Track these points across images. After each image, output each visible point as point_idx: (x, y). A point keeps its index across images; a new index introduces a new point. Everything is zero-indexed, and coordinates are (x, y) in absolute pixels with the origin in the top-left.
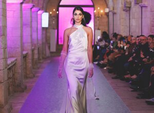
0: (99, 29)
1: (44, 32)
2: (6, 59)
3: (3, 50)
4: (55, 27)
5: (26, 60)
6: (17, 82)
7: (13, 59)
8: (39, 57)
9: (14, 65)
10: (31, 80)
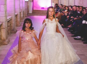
0: (53, 2)
1: (26, 3)
2: (6, 16)
3: (5, 12)
4: (32, 1)
5: (17, 17)
6: (12, 28)
7: (10, 17)
8: (23, 16)
9: (11, 20)
10: (19, 27)
